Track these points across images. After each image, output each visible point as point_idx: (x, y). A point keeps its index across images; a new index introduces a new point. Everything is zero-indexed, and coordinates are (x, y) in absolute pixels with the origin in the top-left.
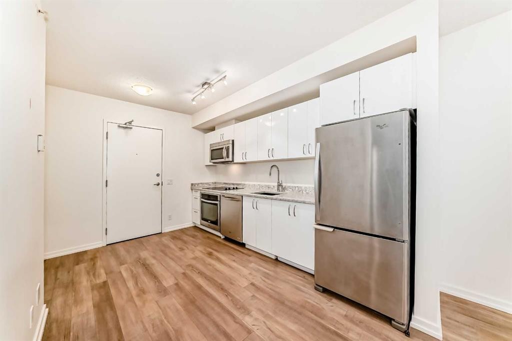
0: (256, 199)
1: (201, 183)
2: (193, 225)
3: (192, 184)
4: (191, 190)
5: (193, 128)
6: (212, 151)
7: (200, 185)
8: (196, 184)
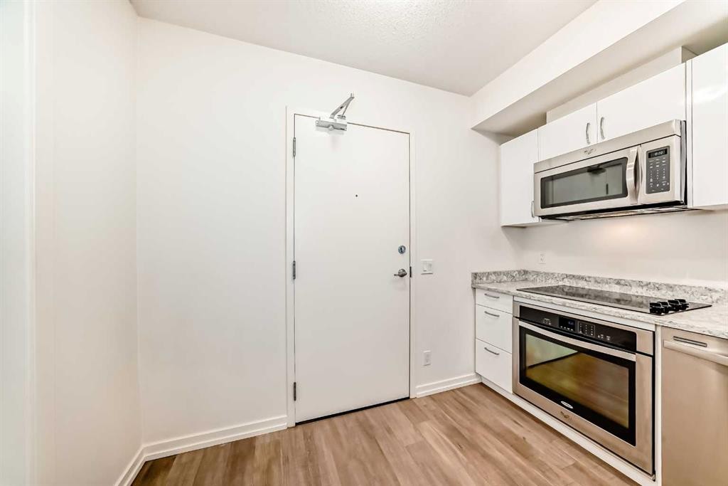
1: (495, 273)
2: (475, 381)
3: (475, 275)
4: (472, 291)
5: (475, 129)
7: (494, 277)
8: (484, 274)
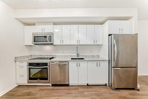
0: (79, 62)
4: (15, 62)
5: (16, 19)
6: (34, 37)
7: (22, 57)
